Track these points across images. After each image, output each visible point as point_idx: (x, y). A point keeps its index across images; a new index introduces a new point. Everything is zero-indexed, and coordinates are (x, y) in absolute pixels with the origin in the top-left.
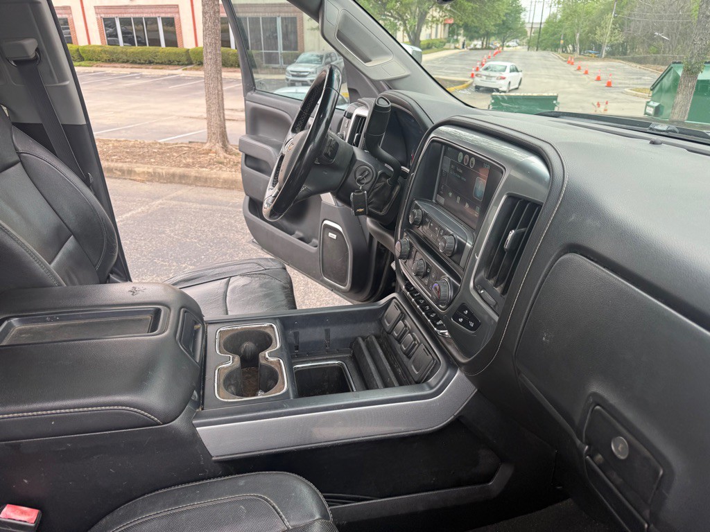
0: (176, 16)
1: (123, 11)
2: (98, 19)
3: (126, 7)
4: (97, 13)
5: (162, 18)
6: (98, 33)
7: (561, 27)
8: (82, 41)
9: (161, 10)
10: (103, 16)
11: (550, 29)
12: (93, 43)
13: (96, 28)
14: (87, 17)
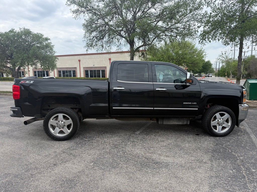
0: (105, 70)
1: (91, 68)
2: (84, 70)
3: (92, 67)
4: (83, 69)
5: (102, 70)
6: (83, 74)
7: (226, 69)
8: (78, 76)
9: (101, 68)
10: (85, 70)
11: (222, 70)
12: (81, 77)
13: (83, 73)
14: (81, 70)
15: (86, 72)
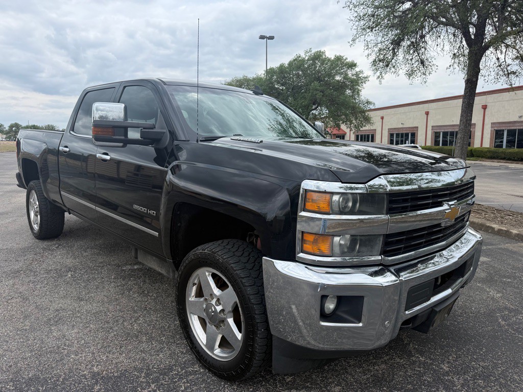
1: (512, 125)
2: (491, 131)
4: (492, 127)
6: (489, 140)
8: (477, 144)
10: (496, 128)
12: (484, 146)
13: (489, 136)
14: (485, 130)
15: (498, 134)
